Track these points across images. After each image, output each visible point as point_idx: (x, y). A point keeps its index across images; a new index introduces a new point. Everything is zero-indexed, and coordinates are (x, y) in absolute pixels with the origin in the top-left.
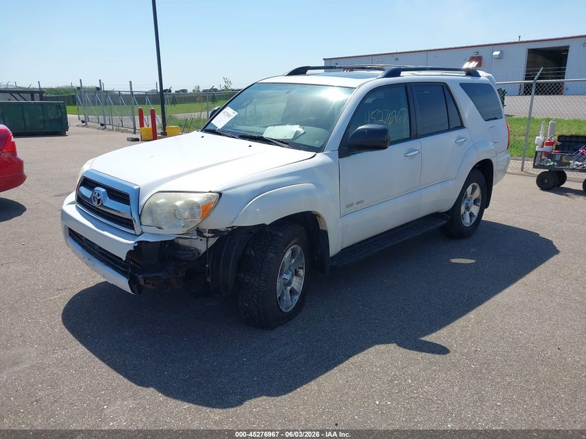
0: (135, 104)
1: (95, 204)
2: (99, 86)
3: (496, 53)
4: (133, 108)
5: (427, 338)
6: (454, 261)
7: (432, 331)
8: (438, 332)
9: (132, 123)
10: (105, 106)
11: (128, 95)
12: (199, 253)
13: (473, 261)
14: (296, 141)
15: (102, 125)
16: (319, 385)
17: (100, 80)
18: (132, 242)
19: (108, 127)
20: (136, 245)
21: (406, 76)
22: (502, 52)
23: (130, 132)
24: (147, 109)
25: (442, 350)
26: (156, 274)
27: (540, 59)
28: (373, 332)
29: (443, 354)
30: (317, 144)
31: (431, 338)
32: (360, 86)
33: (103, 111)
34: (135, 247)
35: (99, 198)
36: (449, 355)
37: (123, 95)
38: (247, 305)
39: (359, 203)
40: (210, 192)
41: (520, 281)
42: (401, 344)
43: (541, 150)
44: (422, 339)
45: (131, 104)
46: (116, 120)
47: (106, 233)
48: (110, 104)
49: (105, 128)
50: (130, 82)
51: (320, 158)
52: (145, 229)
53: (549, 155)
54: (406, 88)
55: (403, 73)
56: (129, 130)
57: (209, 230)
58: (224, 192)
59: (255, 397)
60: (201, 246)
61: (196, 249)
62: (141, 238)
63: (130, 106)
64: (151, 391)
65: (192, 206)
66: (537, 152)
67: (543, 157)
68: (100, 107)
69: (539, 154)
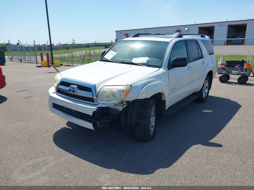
0: (37, 51)
1: (71, 93)
2: (18, 43)
3: (186, 29)
4: (35, 52)
5: (211, 141)
6: (204, 111)
7: (212, 139)
8: (214, 139)
9: (35, 59)
10: (22, 52)
11: (33, 47)
12: (119, 111)
13: (212, 111)
14: (148, 64)
15: (20, 60)
16: (181, 162)
17: (19, 40)
18: (96, 108)
19: (23, 61)
20: (97, 108)
21: (185, 37)
22: (188, 28)
23: (35, 63)
24: (44, 53)
25: (220, 146)
26: (105, 121)
27: (203, 31)
28: (189, 141)
29: (221, 147)
30: (158, 65)
31: (212, 141)
32: (171, 41)
33: (21, 54)
34: (97, 109)
35: (74, 90)
36: (223, 147)
37: (31, 47)
38: (139, 132)
39: (174, 88)
40: (127, 85)
41: (233, 118)
42: (202, 144)
43: (221, 67)
44: (210, 141)
45: (34, 51)
46: (27, 58)
47: (80, 104)
48: (24, 51)
49: (22, 62)
50: (34, 41)
51: (162, 70)
52: (100, 102)
53: (223, 69)
54: (185, 42)
55: (183, 36)
56: (34, 62)
57: (126, 101)
58: (132, 85)
59: (158, 169)
60: (120, 108)
61: (118, 110)
62: (99, 106)
63: (34, 52)
64: (113, 170)
65: (120, 91)
66: (219, 68)
67: (221, 70)
68: (19, 52)
69: (220, 68)
